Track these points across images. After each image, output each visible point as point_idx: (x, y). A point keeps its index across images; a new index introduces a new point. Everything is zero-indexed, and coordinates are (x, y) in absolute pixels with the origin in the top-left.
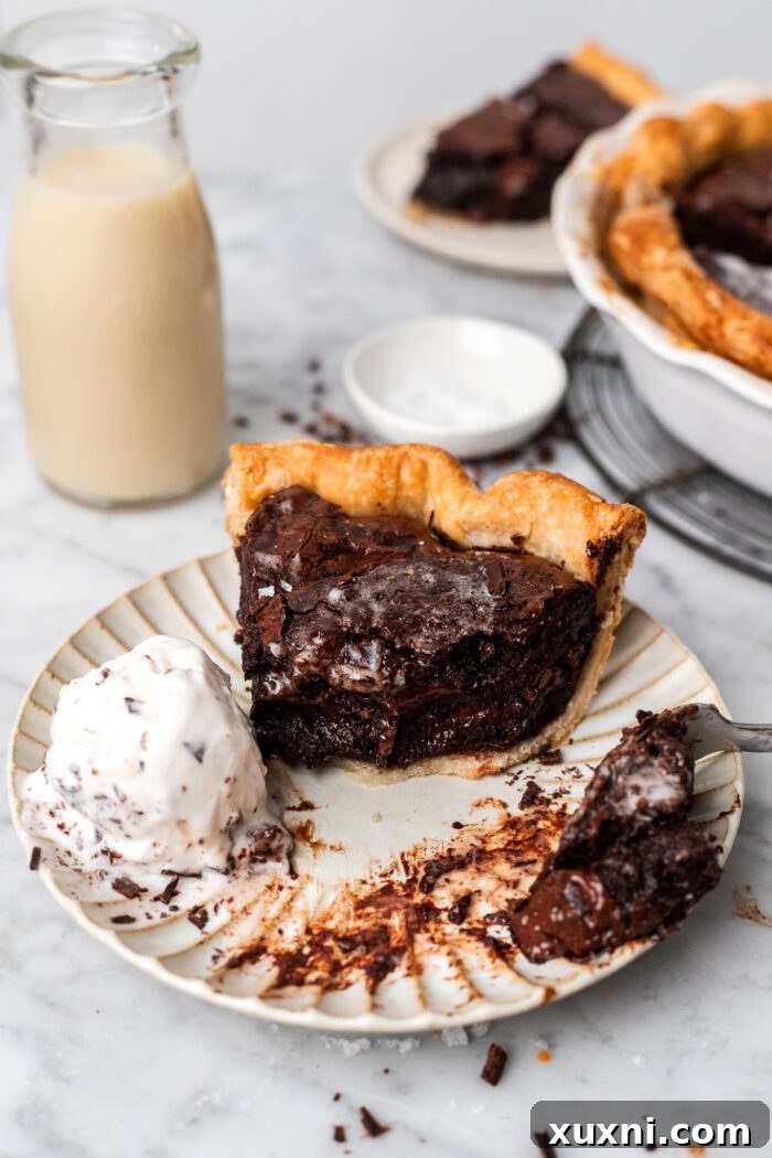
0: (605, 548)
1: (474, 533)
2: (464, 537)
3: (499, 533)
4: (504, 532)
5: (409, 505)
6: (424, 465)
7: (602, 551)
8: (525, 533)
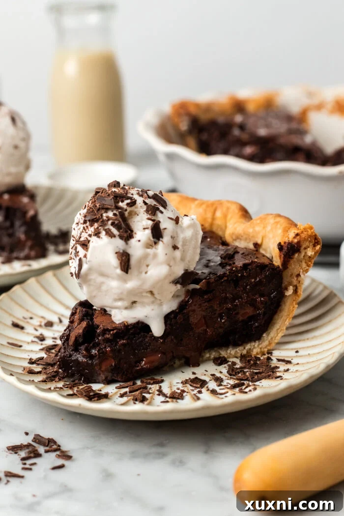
0: (288, 247)
1: (238, 240)
2: (233, 242)
3: (248, 241)
4: (250, 241)
5: (219, 229)
6: (228, 209)
7: (286, 248)
8: (259, 242)
